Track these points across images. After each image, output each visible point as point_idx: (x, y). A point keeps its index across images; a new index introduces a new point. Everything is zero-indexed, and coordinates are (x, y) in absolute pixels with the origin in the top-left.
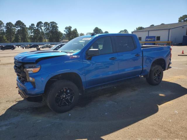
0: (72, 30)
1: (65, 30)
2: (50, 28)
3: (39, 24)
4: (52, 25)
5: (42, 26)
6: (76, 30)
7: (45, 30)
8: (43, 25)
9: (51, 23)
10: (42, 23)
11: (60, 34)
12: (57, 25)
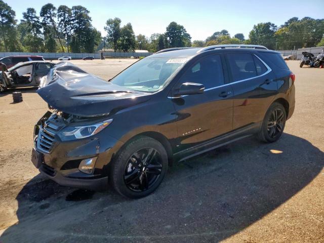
0: (122, 26)
1: (106, 25)
2: (73, 20)
3: (47, 9)
4: (76, 13)
5: (54, 15)
6: (129, 27)
7: (60, 24)
8: (56, 12)
9: (75, 8)
10: (54, 8)
11: (95, 35)
12: (89, 15)
